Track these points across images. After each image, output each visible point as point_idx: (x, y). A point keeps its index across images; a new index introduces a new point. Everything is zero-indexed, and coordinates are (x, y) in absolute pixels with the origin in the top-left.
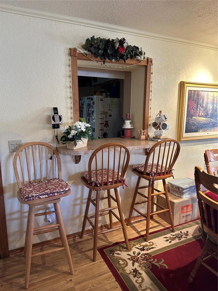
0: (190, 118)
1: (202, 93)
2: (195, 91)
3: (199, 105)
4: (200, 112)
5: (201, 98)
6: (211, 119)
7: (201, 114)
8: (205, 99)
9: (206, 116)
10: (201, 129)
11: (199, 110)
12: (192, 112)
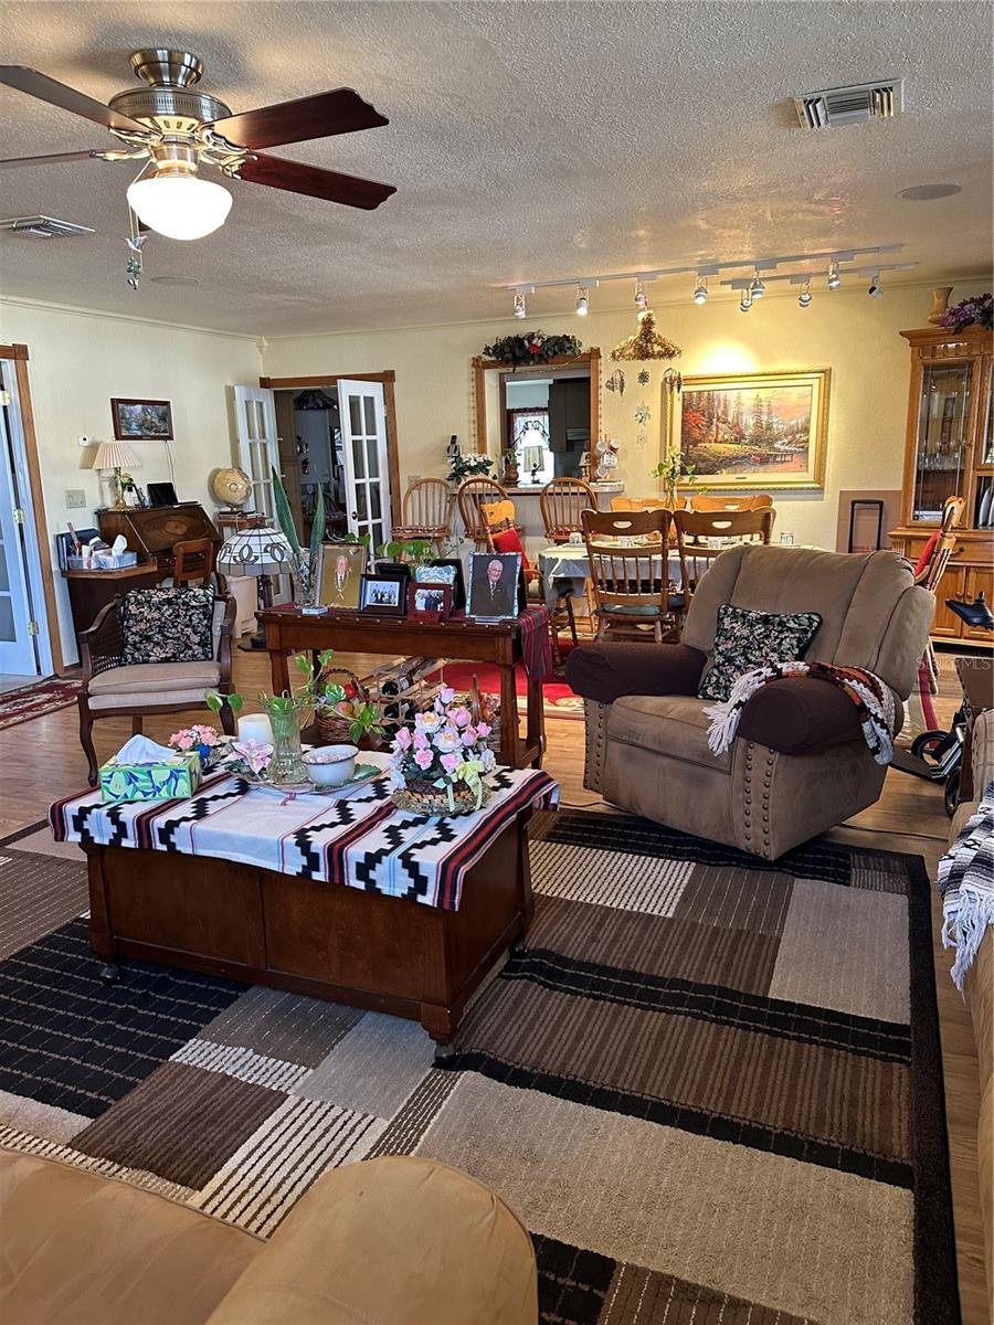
0: (691, 446)
1: (722, 394)
2: (700, 392)
3: (715, 420)
4: (717, 433)
5: (719, 403)
6: (756, 448)
7: (723, 437)
8: (733, 405)
9: (737, 441)
10: (725, 468)
11: (714, 429)
12: (696, 433)
